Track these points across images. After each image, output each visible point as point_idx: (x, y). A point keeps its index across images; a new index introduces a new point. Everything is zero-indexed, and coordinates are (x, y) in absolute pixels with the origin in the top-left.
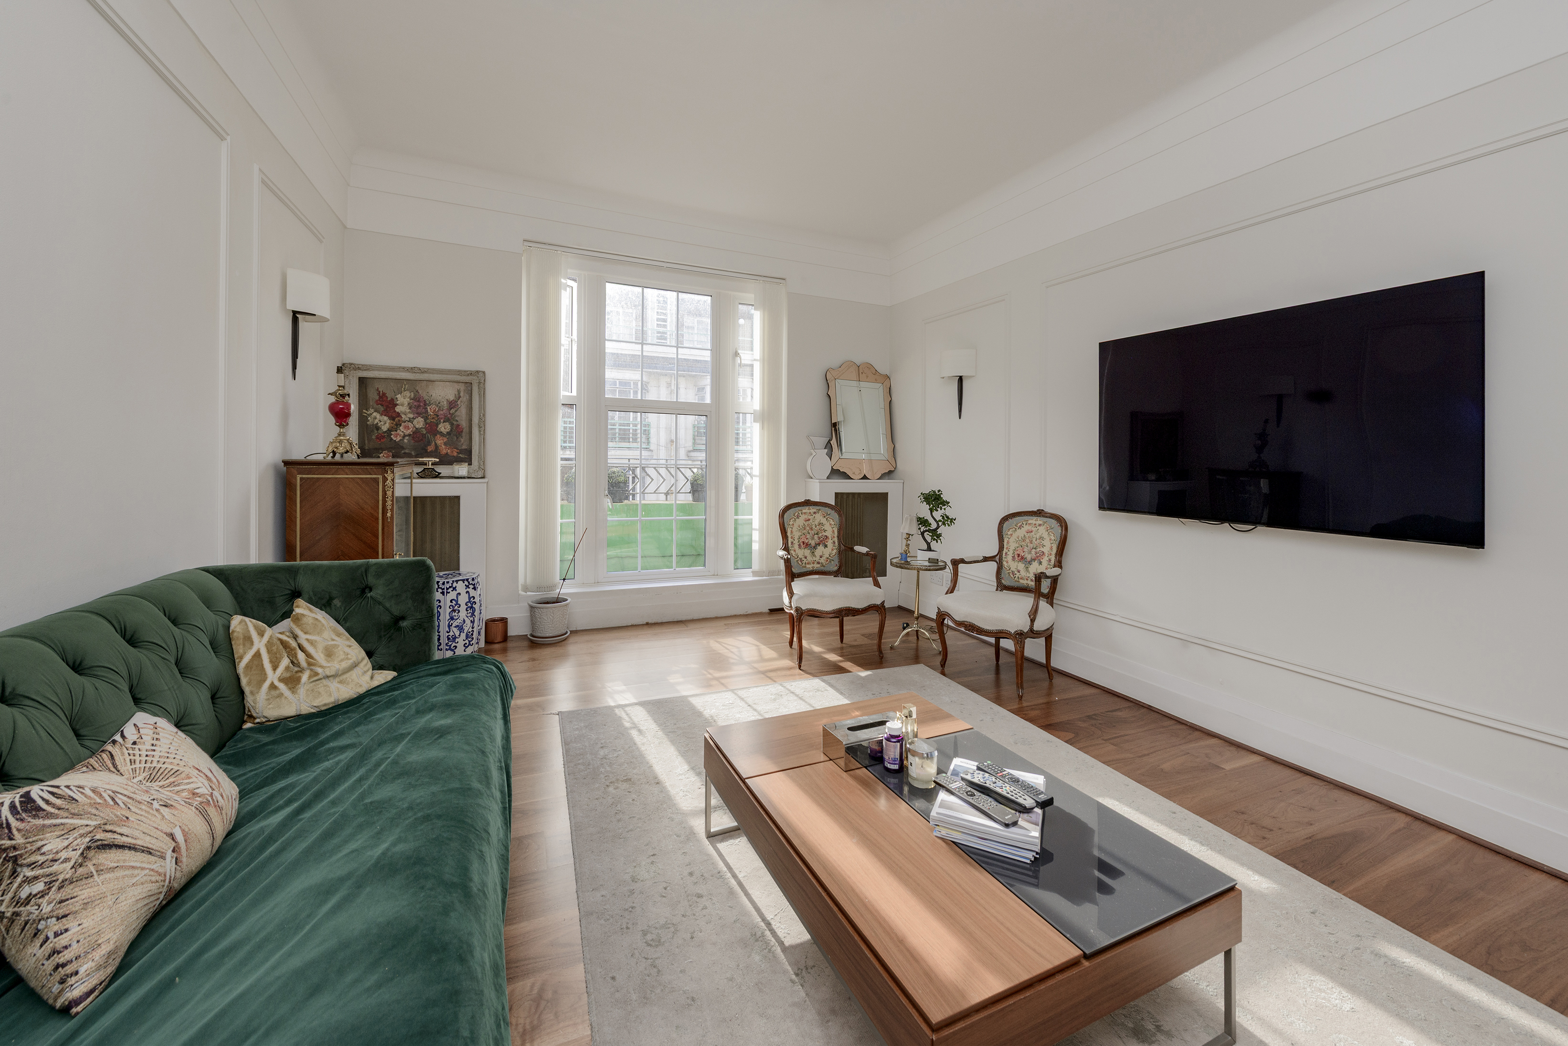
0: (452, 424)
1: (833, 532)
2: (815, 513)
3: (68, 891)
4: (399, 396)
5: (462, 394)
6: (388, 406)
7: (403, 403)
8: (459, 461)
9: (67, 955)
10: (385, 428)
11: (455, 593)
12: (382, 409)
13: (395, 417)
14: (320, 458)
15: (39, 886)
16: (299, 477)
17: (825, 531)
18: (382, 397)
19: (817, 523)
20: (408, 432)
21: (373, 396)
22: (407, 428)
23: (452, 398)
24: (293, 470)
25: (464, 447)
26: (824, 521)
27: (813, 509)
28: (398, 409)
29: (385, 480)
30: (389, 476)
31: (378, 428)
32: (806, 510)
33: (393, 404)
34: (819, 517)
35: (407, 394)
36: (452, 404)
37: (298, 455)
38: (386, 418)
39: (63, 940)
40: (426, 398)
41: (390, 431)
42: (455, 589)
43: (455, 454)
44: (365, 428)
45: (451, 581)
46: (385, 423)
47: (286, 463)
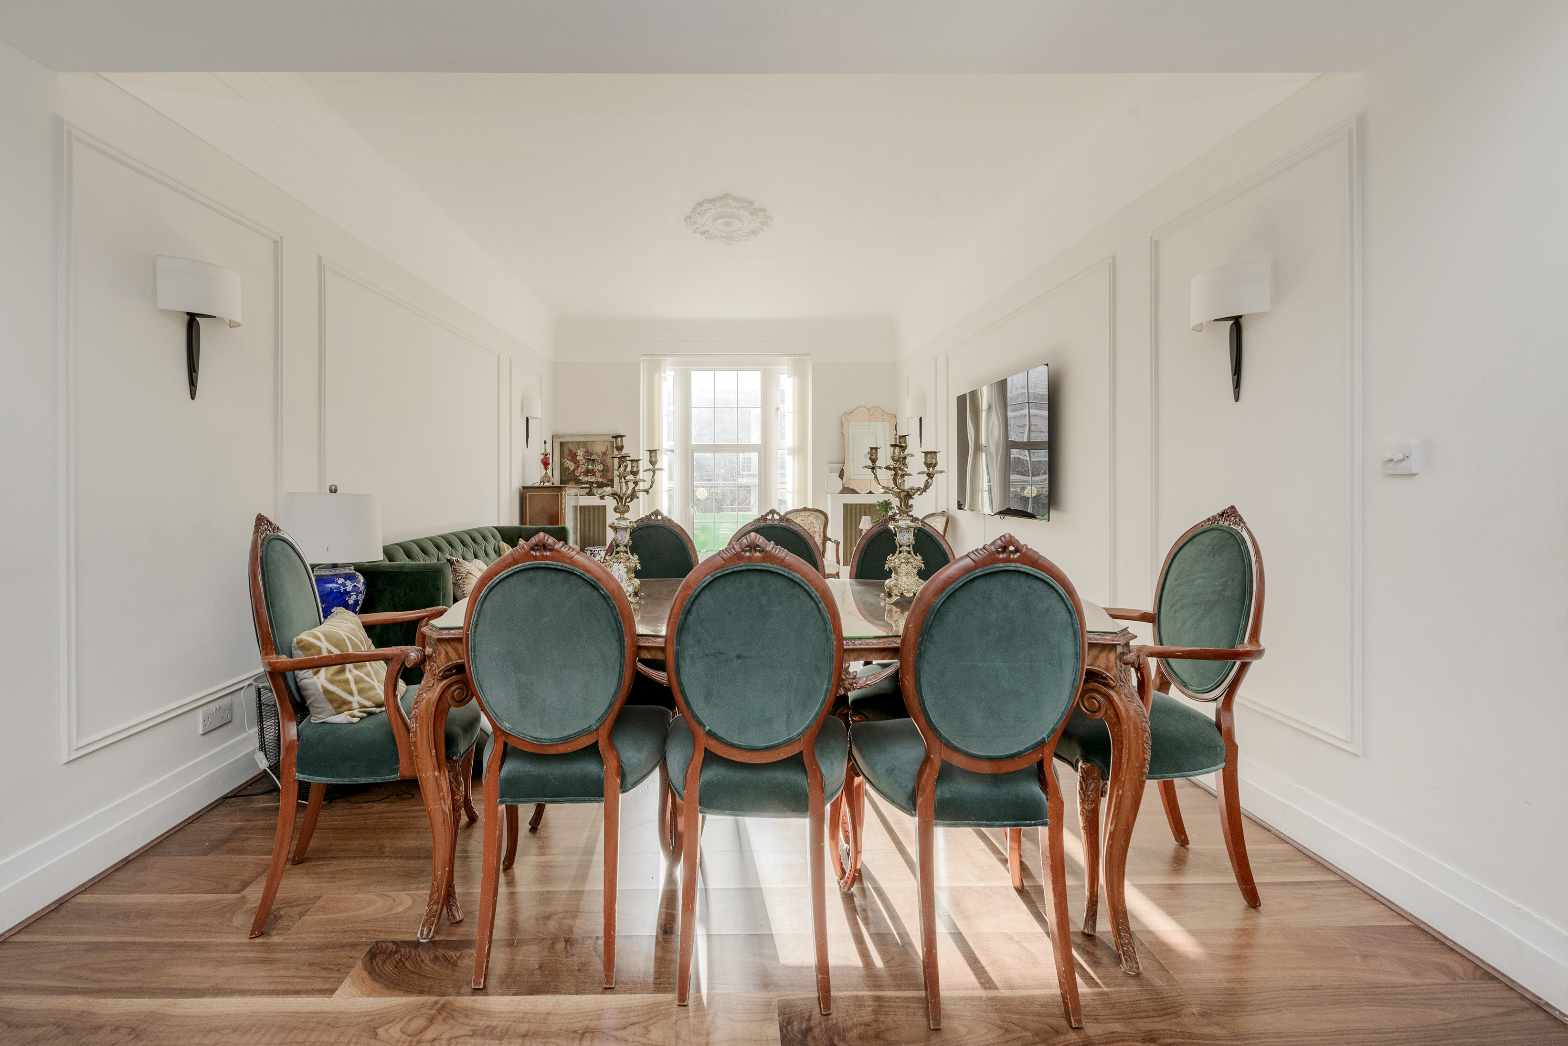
0: (604, 465)
1: (820, 528)
2: (808, 516)
3: (465, 580)
4: (578, 451)
5: (609, 448)
6: (573, 456)
7: (580, 453)
8: (607, 485)
9: (464, 592)
10: (572, 469)
11: (600, 556)
12: (570, 458)
13: (576, 462)
14: (537, 485)
15: (460, 578)
16: (528, 494)
17: (814, 528)
18: (571, 451)
19: (809, 522)
20: (583, 470)
21: (566, 451)
22: (582, 468)
23: (604, 450)
24: (526, 491)
25: (610, 478)
26: (814, 521)
27: (807, 513)
28: (578, 458)
29: (562, 495)
30: (563, 493)
31: (569, 469)
32: (803, 514)
33: (575, 455)
34: (811, 519)
35: (582, 449)
36: (604, 454)
37: (529, 484)
38: (572, 463)
39: (464, 589)
40: (591, 451)
41: (574, 470)
42: (599, 554)
43: (606, 482)
44: (563, 469)
45: (598, 550)
46: (571, 466)
47: (523, 487)
